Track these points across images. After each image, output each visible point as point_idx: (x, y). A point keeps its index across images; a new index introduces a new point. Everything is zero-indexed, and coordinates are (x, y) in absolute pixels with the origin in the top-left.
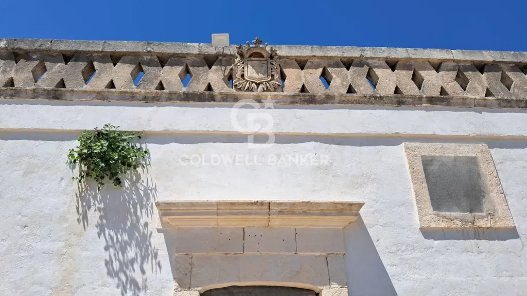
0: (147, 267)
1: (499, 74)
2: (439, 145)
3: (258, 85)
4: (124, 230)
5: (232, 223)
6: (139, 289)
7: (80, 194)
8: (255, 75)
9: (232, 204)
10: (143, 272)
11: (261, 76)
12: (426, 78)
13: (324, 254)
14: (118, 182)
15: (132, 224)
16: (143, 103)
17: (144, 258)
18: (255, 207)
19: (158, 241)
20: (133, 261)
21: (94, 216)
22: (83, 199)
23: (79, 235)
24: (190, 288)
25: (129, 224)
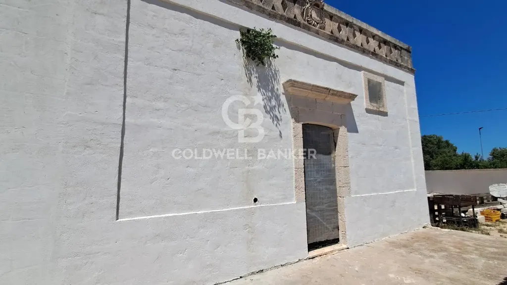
0: (281, 110)
1: (389, 47)
2: (372, 75)
3: (317, 23)
4: (269, 91)
5: (312, 95)
6: (279, 120)
7: (246, 66)
8: (316, 17)
9: (318, 87)
10: (280, 113)
11: (318, 19)
12: (370, 41)
13: (341, 114)
14: (263, 64)
15: (271, 87)
16: (268, 17)
17: (279, 106)
18: (325, 90)
19: (283, 99)
20: (275, 107)
21: (255, 80)
22: (247, 69)
23: (249, 90)
24: (298, 122)
25: (270, 87)
